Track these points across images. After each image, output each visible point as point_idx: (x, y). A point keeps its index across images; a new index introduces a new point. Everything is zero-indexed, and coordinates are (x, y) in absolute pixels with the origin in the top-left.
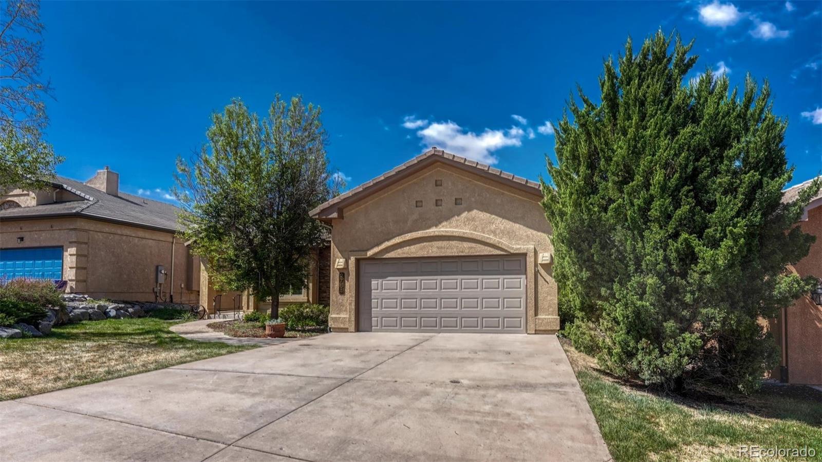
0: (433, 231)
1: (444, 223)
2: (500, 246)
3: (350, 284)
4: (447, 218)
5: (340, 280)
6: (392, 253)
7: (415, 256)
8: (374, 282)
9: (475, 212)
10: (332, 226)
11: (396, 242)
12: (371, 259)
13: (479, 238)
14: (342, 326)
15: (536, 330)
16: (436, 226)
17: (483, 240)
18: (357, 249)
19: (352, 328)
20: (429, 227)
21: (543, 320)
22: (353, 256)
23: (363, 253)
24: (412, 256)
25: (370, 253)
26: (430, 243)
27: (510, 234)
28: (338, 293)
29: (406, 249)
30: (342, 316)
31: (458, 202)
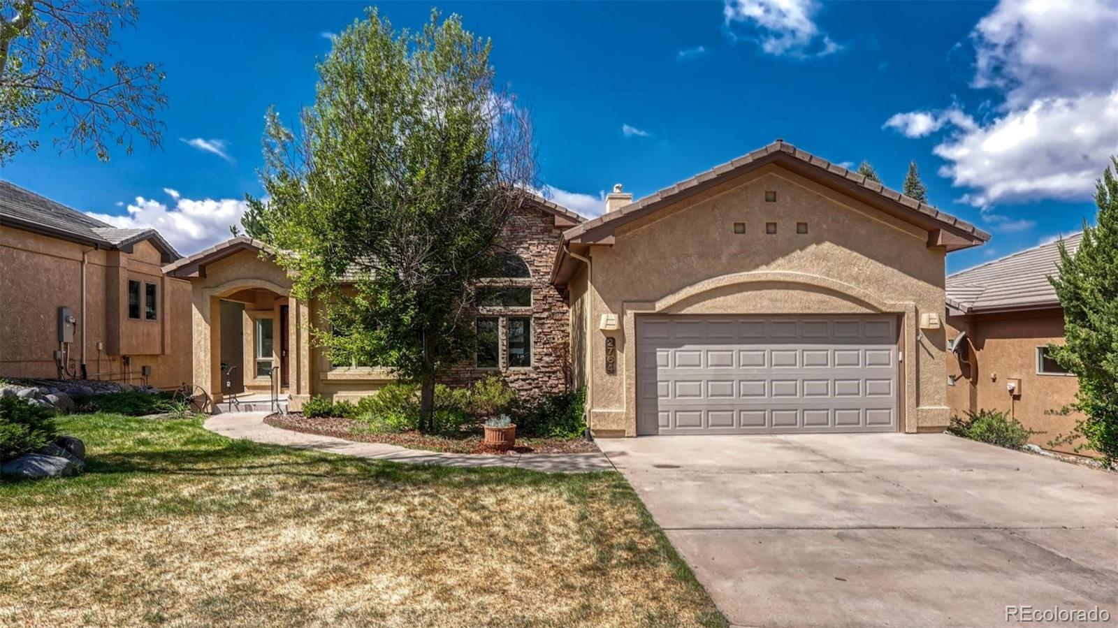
0: (762, 273)
1: (780, 261)
2: (867, 300)
3: (625, 359)
4: (784, 253)
5: (607, 351)
6: (697, 306)
7: (734, 312)
8: (661, 354)
9: (827, 246)
10: (590, 258)
11: (704, 289)
12: (661, 315)
13: (836, 288)
14: (614, 427)
15: (918, 428)
16: (767, 264)
17: (841, 290)
18: (635, 298)
19: (632, 430)
20: (756, 267)
21: (928, 411)
22: (632, 309)
23: (649, 305)
24: (729, 311)
25: (660, 306)
26: (759, 292)
27: (880, 282)
28: (604, 372)
29: (720, 301)
30: (613, 410)
31: (802, 228)
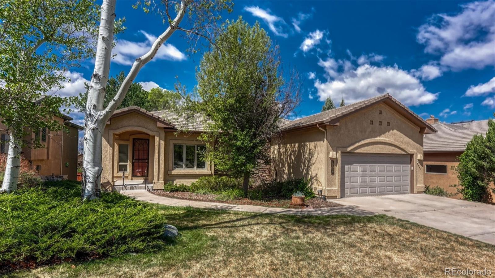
0: (378, 139)
1: (383, 135)
2: (405, 149)
3: (337, 169)
4: (384, 133)
5: (331, 166)
6: (359, 150)
7: (370, 152)
8: (346, 167)
9: (395, 131)
10: (326, 130)
11: (362, 144)
12: (349, 152)
13: (397, 145)
14: (334, 195)
15: (417, 192)
16: (379, 136)
17: (399, 146)
18: (340, 146)
19: (339, 196)
20: (376, 137)
21: (419, 186)
22: (340, 150)
23: (345, 149)
24: (368, 152)
25: (349, 149)
26: (377, 146)
27: (408, 144)
28: (330, 174)
29: (366, 148)
30: (333, 188)
31: (389, 124)
